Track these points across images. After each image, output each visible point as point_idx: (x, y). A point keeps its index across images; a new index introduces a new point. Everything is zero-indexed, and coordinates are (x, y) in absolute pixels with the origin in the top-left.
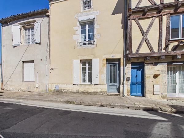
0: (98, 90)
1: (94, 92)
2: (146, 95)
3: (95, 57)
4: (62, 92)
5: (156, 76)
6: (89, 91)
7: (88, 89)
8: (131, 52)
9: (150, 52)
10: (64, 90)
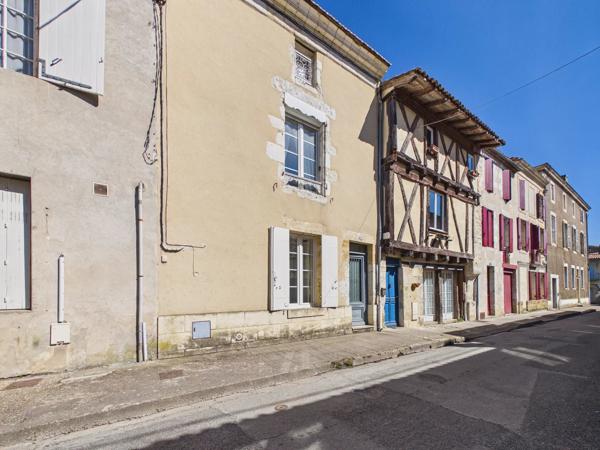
0: (335, 323)
1: (327, 330)
2: (405, 322)
3: (328, 233)
4: (228, 345)
5: (414, 287)
6: (317, 328)
7: (313, 323)
8: (393, 236)
9: (411, 242)
10: (233, 335)
